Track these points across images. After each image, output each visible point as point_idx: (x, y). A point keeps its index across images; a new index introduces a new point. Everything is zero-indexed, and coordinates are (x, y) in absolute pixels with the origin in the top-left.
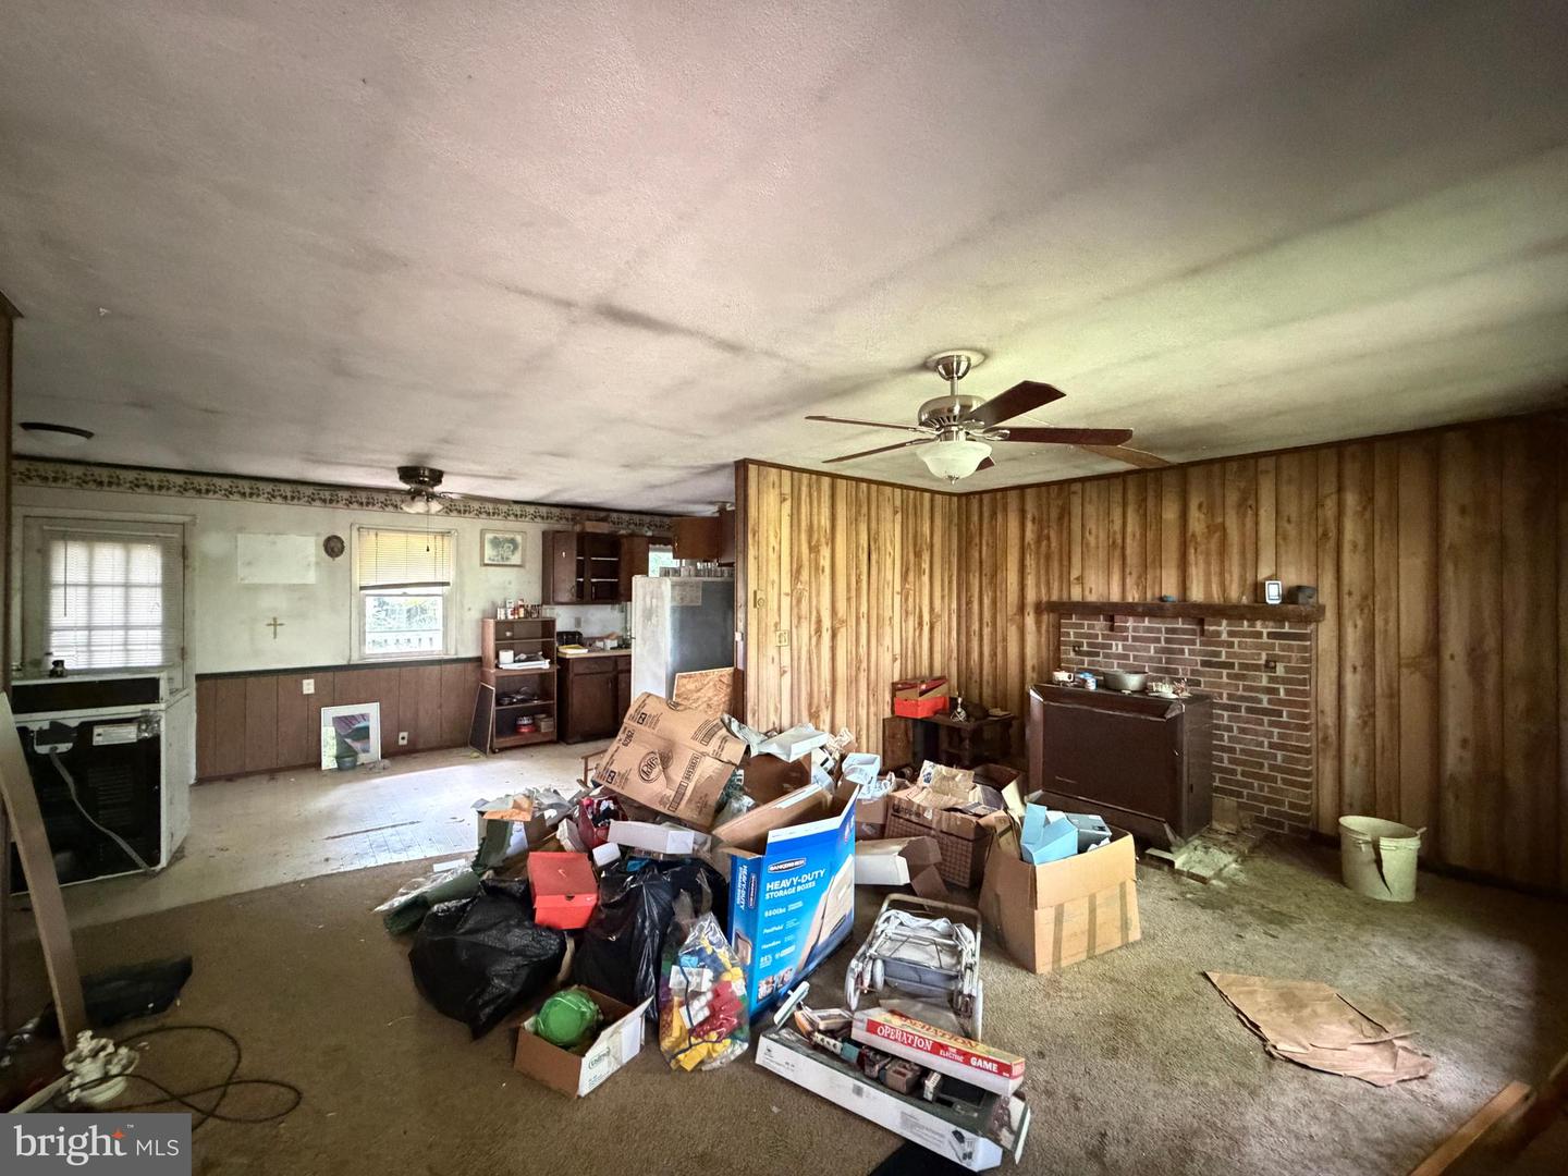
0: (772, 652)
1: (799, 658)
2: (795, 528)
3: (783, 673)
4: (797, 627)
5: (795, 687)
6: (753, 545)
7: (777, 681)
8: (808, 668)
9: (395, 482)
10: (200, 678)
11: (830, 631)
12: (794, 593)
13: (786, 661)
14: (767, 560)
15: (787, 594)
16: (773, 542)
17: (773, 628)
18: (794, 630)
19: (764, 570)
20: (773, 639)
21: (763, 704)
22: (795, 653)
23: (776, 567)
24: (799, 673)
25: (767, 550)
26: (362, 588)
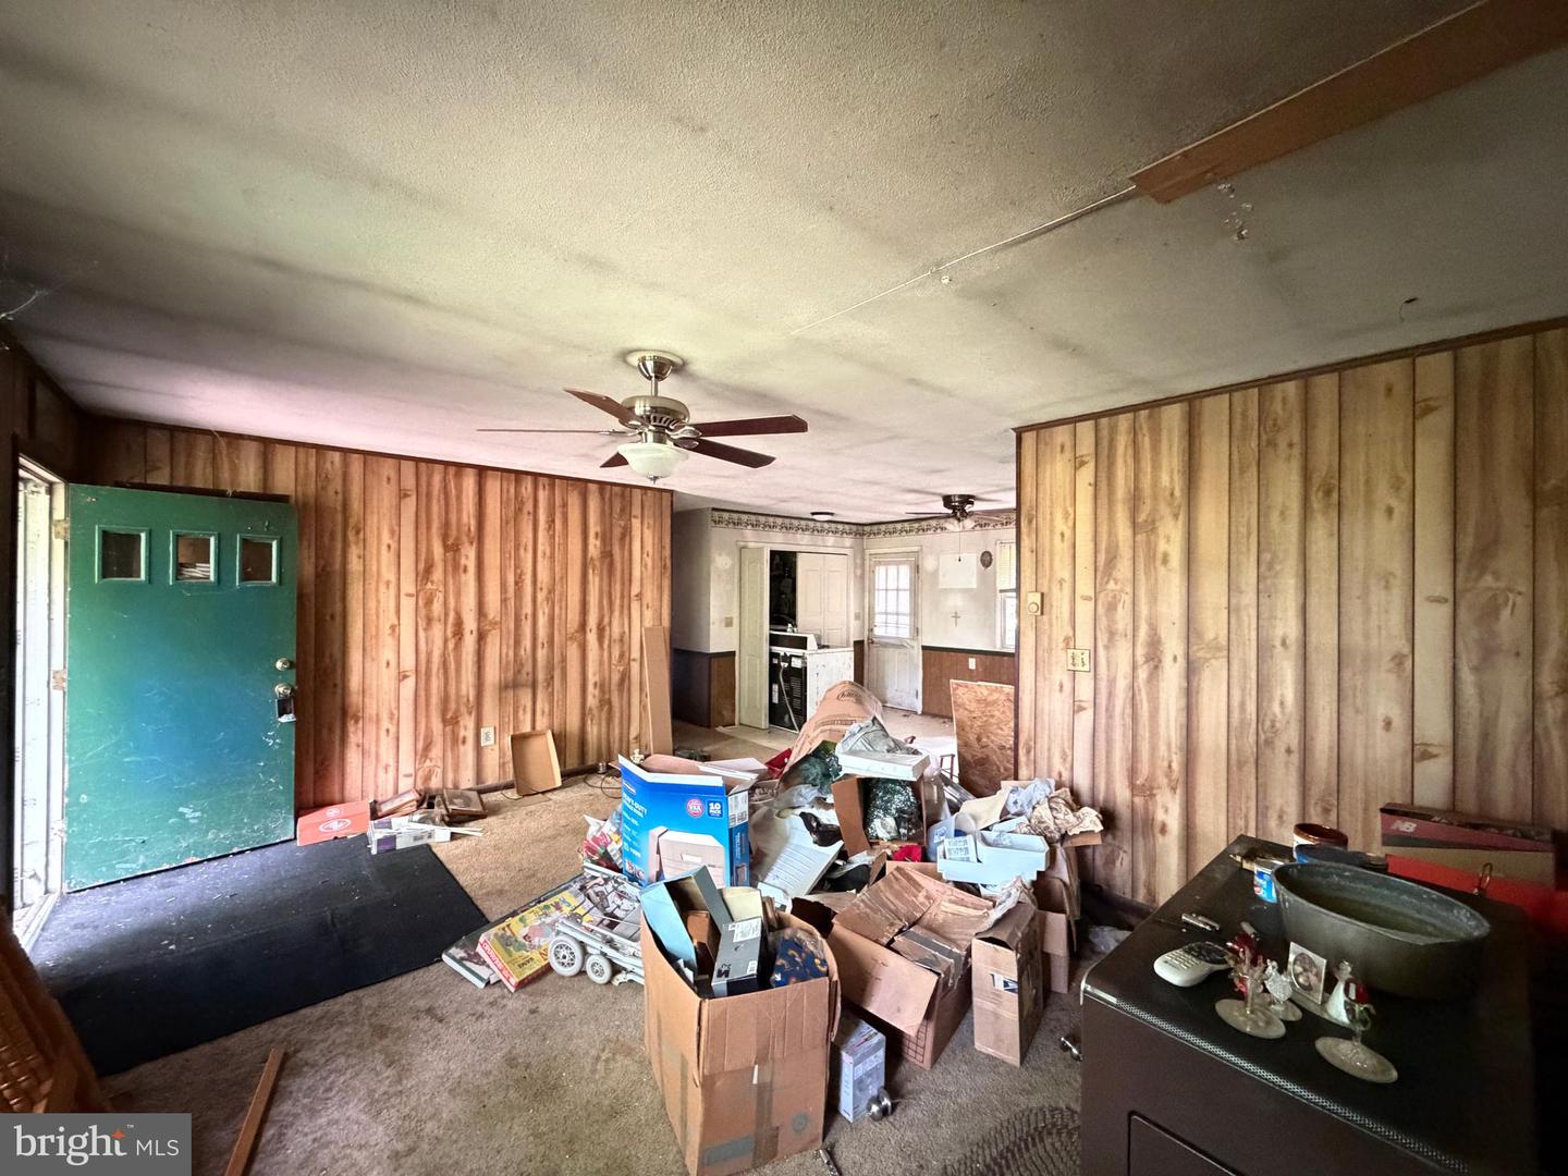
0: (1060, 675)
1: (1110, 695)
2: (1103, 501)
3: (1077, 709)
4: (1107, 648)
5: (1101, 736)
6: (1029, 535)
7: (1067, 719)
8: (1129, 711)
9: (940, 507)
10: (924, 648)
11: (1181, 661)
12: (1102, 597)
13: (1085, 691)
14: (1052, 554)
15: (1087, 598)
16: (1061, 525)
17: (1062, 645)
18: (1101, 652)
19: (1047, 564)
20: (1061, 658)
21: (1043, 743)
22: (1103, 685)
23: (1068, 560)
24: (1110, 717)
25: (1052, 540)
26: (1001, 591)
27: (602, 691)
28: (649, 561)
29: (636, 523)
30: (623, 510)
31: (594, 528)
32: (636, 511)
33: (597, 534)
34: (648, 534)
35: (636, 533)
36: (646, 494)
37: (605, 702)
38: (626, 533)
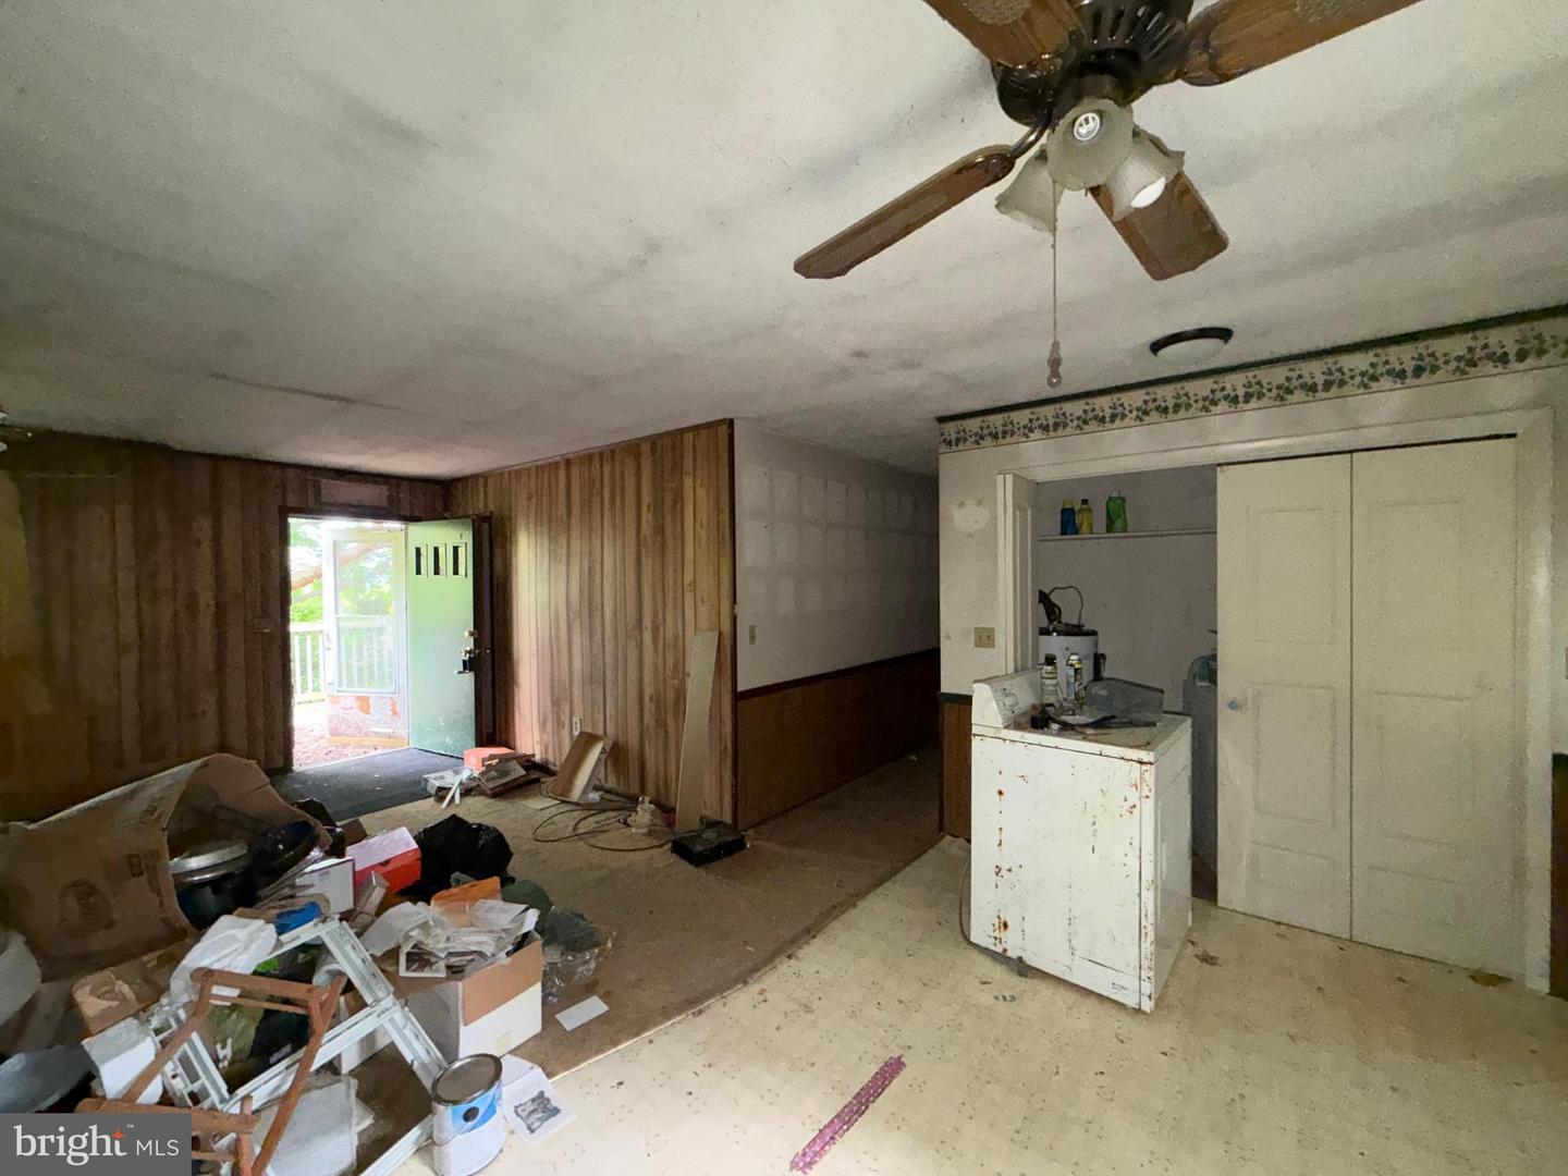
27: (658, 708)
28: (703, 532)
29: (688, 482)
30: (674, 468)
31: (646, 499)
32: (688, 464)
33: (649, 506)
34: (701, 492)
35: (688, 496)
36: (699, 435)
37: (661, 723)
38: (679, 497)
